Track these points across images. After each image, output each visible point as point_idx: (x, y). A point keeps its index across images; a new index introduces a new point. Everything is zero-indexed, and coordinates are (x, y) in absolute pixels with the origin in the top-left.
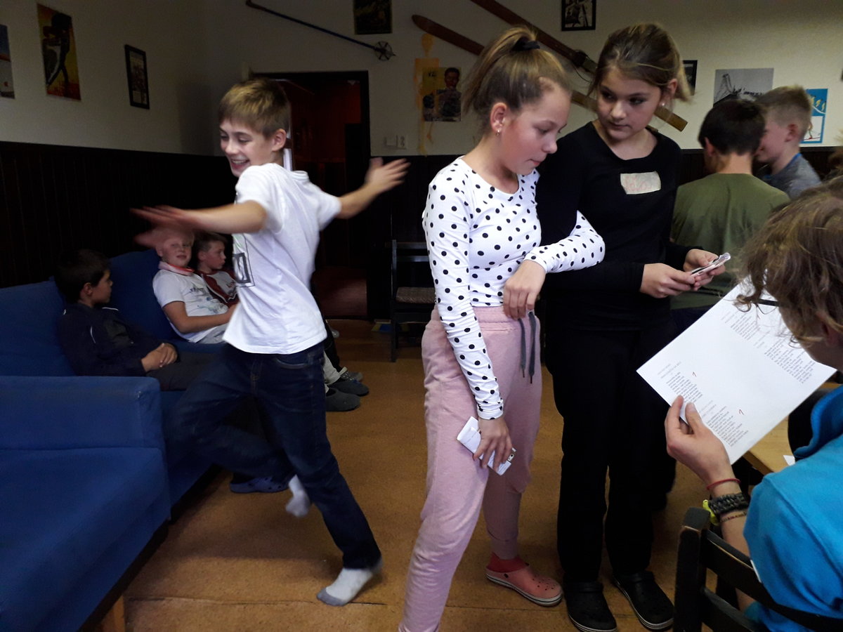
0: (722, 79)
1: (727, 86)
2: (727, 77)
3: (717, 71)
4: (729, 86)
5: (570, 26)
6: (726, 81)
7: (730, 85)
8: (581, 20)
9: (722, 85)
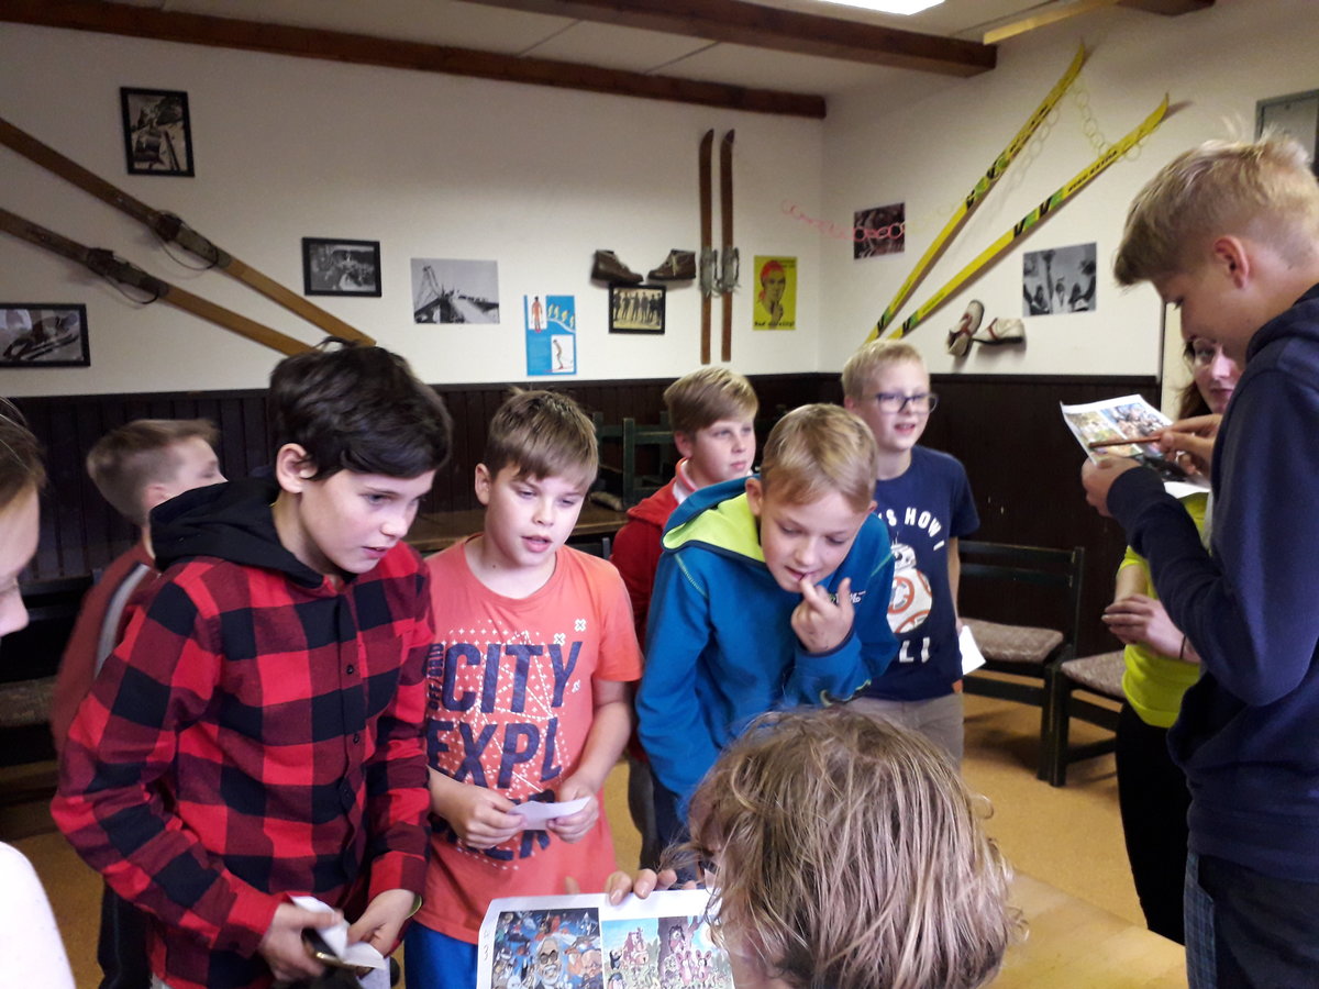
0: (422, 274)
1: (430, 284)
2: (429, 270)
3: (414, 262)
4: (434, 284)
5: (145, 166)
6: (429, 277)
7: (437, 285)
8: (165, 158)
9: (423, 284)
